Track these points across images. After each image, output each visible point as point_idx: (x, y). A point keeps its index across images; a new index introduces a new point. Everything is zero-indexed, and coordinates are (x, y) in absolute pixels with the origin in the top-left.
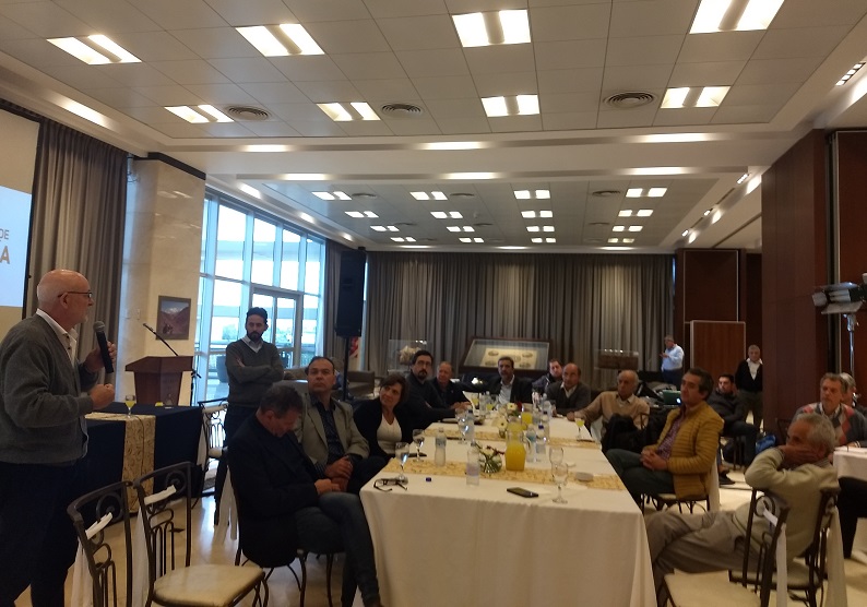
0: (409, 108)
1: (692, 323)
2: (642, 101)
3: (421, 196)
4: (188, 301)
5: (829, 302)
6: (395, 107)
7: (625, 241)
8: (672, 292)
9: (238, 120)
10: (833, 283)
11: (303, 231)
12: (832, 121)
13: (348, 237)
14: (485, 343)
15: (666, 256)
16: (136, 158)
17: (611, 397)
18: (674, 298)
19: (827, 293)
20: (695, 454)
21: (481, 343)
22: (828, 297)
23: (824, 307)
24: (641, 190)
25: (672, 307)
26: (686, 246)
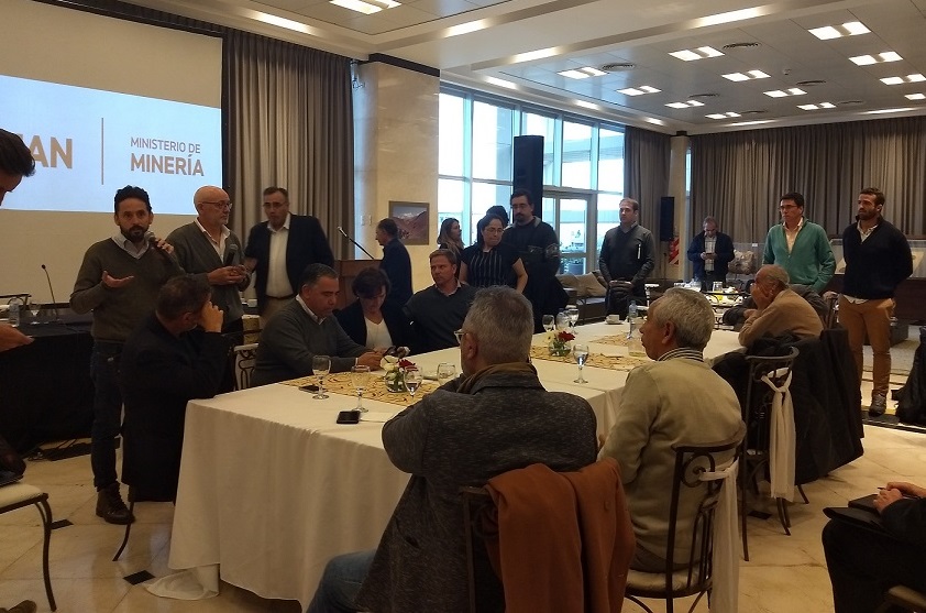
4: (427, 205)
13: (655, 121)
16: (360, 63)
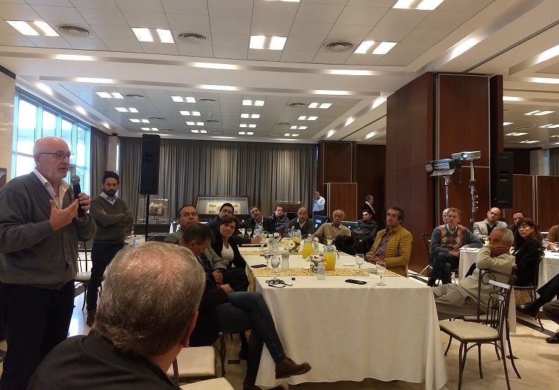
0: (198, 36)
1: (329, 185)
2: (346, 47)
3: (178, 99)
5: (434, 169)
6: (188, 35)
7: (294, 135)
8: (316, 166)
9: (63, 35)
10: (434, 159)
11: (74, 121)
12: (438, 67)
13: (107, 126)
14: (205, 199)
15: (313, 144)
17: (329, 225)
18: (317, 169)
19: (433, 164)
20: (399, 255)
21: (202, 199)
22: (433, 167)
23: (431, 172)
24: (317, 104)
25: (316, 175)
26: (325, 139)
